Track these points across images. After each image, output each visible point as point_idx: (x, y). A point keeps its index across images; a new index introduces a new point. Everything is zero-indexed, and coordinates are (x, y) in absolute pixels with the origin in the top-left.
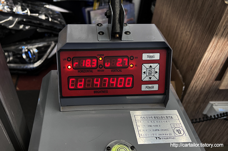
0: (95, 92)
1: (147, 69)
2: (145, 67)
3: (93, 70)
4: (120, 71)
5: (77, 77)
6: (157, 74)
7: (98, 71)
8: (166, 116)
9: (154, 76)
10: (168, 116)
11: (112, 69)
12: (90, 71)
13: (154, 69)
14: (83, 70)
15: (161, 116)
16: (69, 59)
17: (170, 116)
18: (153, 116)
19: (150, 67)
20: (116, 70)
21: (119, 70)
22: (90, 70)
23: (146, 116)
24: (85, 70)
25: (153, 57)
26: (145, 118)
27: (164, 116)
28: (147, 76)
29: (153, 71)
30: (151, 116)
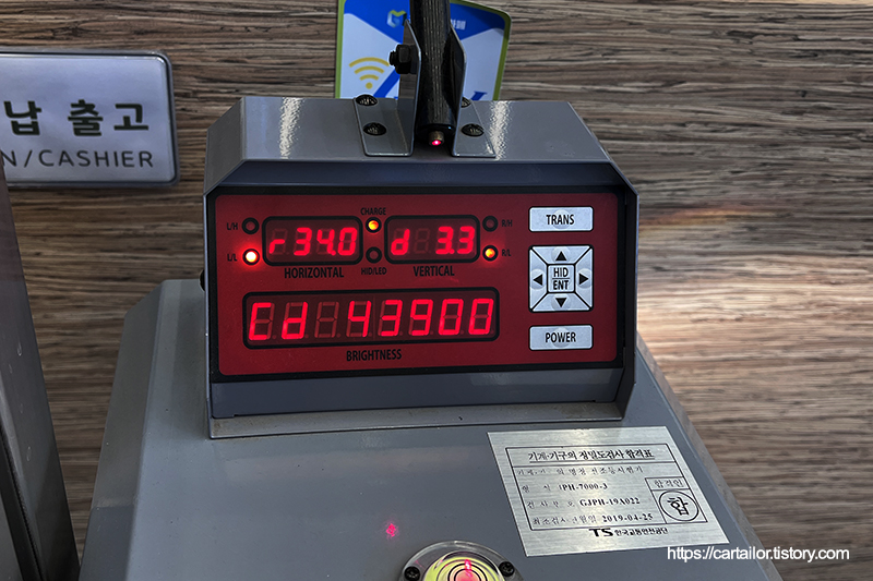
1: (548, 265)
2: (541, 259)
4: (448, 272)
5: (278, 296)
6: (587, 286)
7: (364, 271)
8: (629, 448)
10: (634, 449)
11: (416, 266)
12: (332, 271)
13: (574, 265)
14: (304, 267)
15: (609, 449)
16: (251, 227)
17: (642, 448)
18: (578, 451)
20: (433, 267)
22: (334, 267)
23: (552, 450)
24: (314, 267)
25: (570, 221)
26: (549, 459)
27: (620, 448)
28: (548, 292)
29: (570, 275)
30: (571, 450)
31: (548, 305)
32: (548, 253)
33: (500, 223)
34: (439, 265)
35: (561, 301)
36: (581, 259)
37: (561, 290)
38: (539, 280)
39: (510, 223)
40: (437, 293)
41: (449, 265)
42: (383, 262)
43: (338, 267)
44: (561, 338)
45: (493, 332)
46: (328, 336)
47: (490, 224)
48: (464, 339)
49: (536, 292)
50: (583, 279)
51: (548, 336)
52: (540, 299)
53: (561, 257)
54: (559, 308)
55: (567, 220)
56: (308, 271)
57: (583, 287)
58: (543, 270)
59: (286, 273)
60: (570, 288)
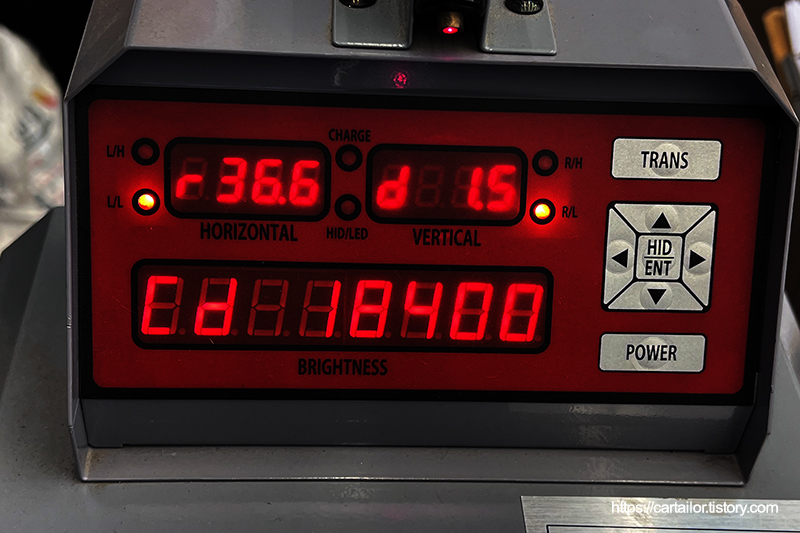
0: (304, 367)
1: (638, 235)
3: (296, 224)
4: (472, 241)
5: (193, 268)
6: (700, 272)
7: (330, 233)
9: (680, 280)
11: (418, 227)
12: (279, 231)
13: (683, 236)
14: (233, 222)
16: (146, 152)
19: (656, 226)
20: (445, 231)
21: (461, 237)
22: (281, 223)
25: (682, 163)
28: (635, 279)
29: (675, 253)
31: (635, 300)
32: (641, 214)
33: (562, 161)
34: (455, 228)
35: (656, 295)
36: (697, 226)
37: (657, 276)
38: (622, 258)
39: (579, 162)
40: (453, 274)
41: (472, 229)
42: (363, 220)
43: (288, 224)
44: (652, 354)
45: (539, 339)
46: (269, 333)
48: (492, 346)
49: (615, 278)
50: (696, 259)
51: (630, 350)
52: (621, 289)
53: (662, 222)
54: (652, 305)
55: (676, 161)
56: (239, 229)
57: (695, 273)
58: (630, 241)
59: (203, 230)
60: (674, 273)
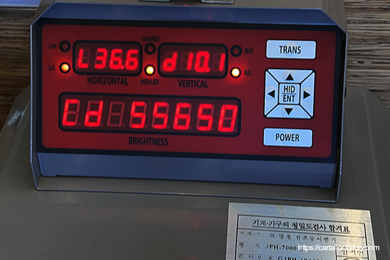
0: (131, 141)
1: (279, 83)
2: (274, 79)
3: (128, 78)
4: (204, 85)
5: (83, 96)
7: (142, 81)
8: (332, 224)
9: (299, 104)
10: (336, 225)
11: (180, 79)
12: (120, 80)
13: (300, 84)
14: (101, 76)
15: (316, 223)
16: (65, 47)
17: (343, 225)
18: (291, 222)
19: (287, 79)
20: (192, 81)
21: (199, 84)
22: (121, 77)
23: (272, 220)
24: (108, 77)
25: (298, 51)
26: (267, 226)
27: (325, 223)
28: (279, 104)
30: (286, 221)
31: (279, 113)
32: (281, 74)
33: (243, 50)
34: (197, 80)
35: (289, 111)
36: (306, 80)
37: (289, 102)
38: (272, 94)
39: (251, 50)
40: (196, 100)
41: (204, 80)
43: (125, 77)
44: (287, 138)
45: (236, 130)
46: (116, 125)
47: (236, 52)
48: (215, 133)
49: (269, 103)
50: (306, 95)
51: (277, 136)
52: (272, 108)
53: (290, 78)
54: (286, 116)
55: (295, 50)
56: (104, 79)
57: (306, 101)
59: (88, 80)
60: (296, 101)
